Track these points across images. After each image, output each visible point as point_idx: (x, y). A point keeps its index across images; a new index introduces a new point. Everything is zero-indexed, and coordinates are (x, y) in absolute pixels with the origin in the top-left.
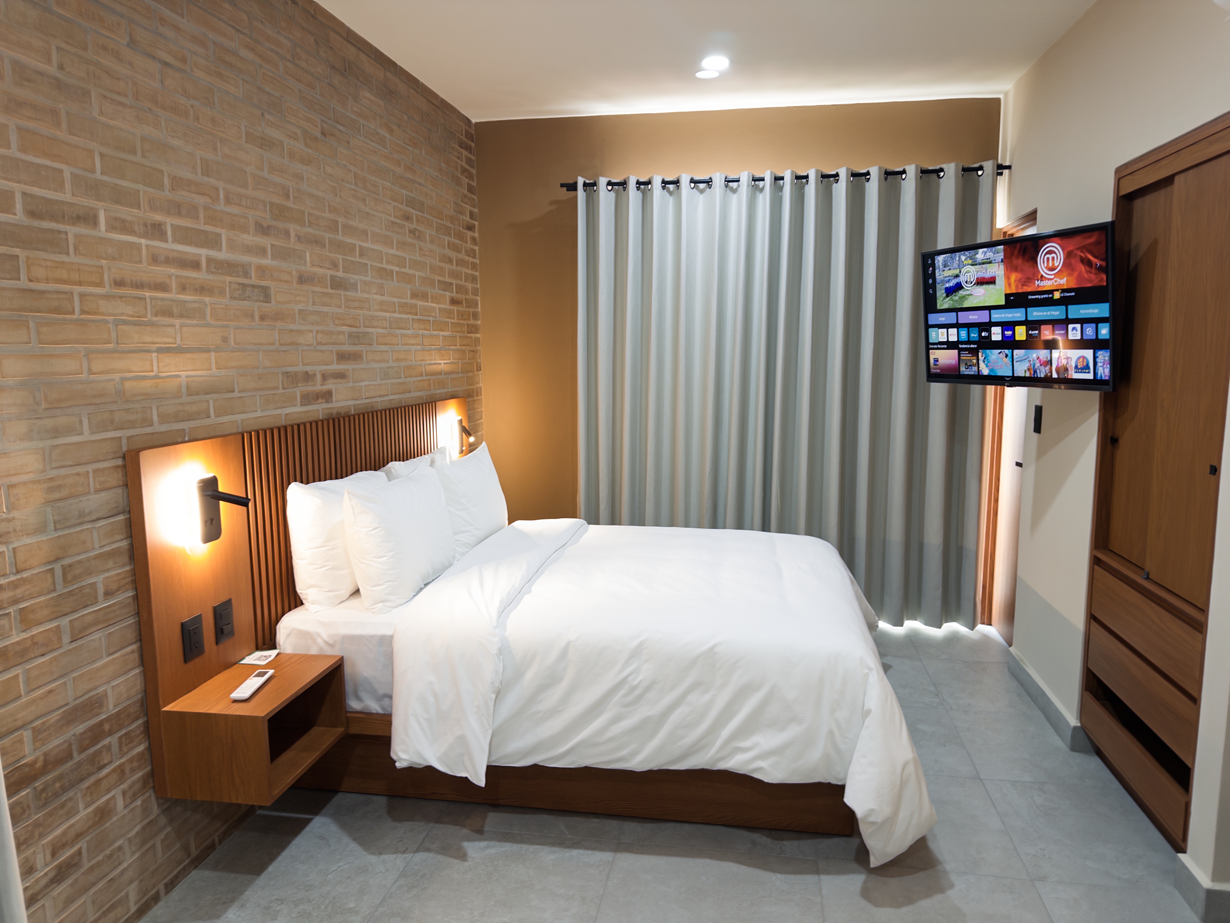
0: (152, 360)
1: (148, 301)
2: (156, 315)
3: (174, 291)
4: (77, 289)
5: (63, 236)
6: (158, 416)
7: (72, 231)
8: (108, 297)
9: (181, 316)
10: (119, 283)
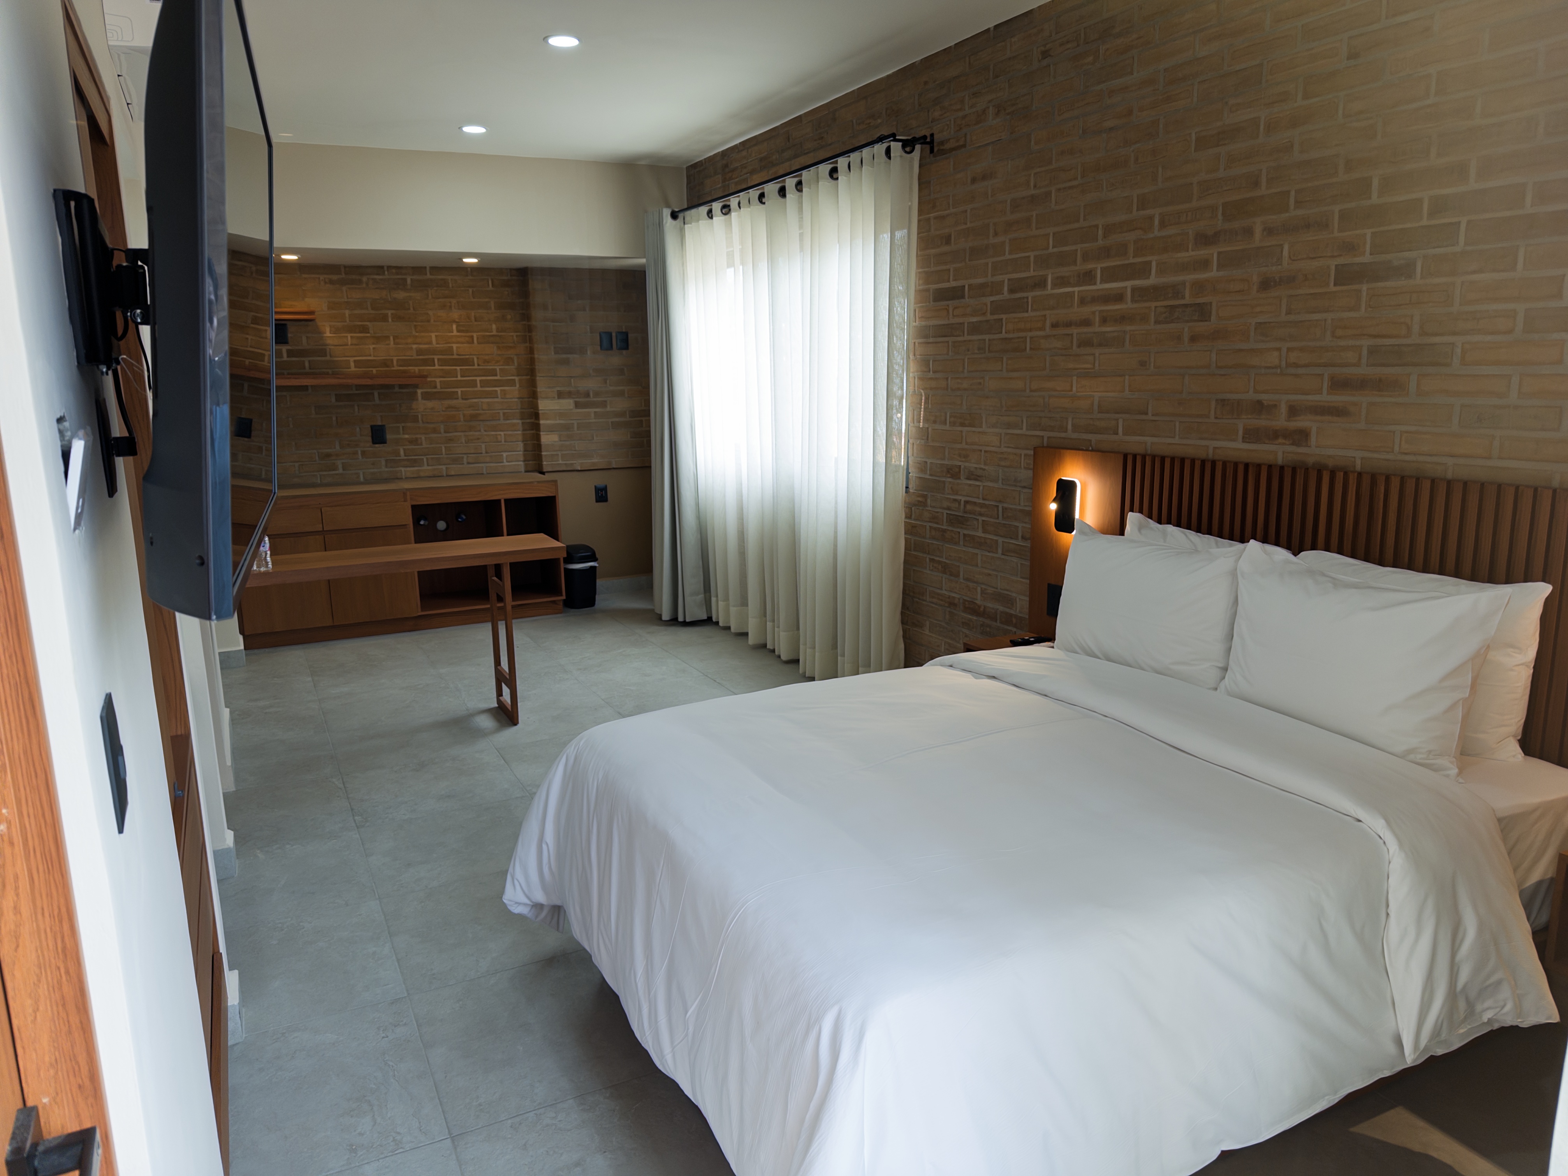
0: (1072, 382)
1: (1075, 336)
2: (1079, 346)
3: (1097, 324)
4: (1029, 334)
5: (1026, 300)
6: (1072, 426)
7: (1030, 295)
8: (1046, 337)
9: (1100, 345)
10: (1054, 326)
